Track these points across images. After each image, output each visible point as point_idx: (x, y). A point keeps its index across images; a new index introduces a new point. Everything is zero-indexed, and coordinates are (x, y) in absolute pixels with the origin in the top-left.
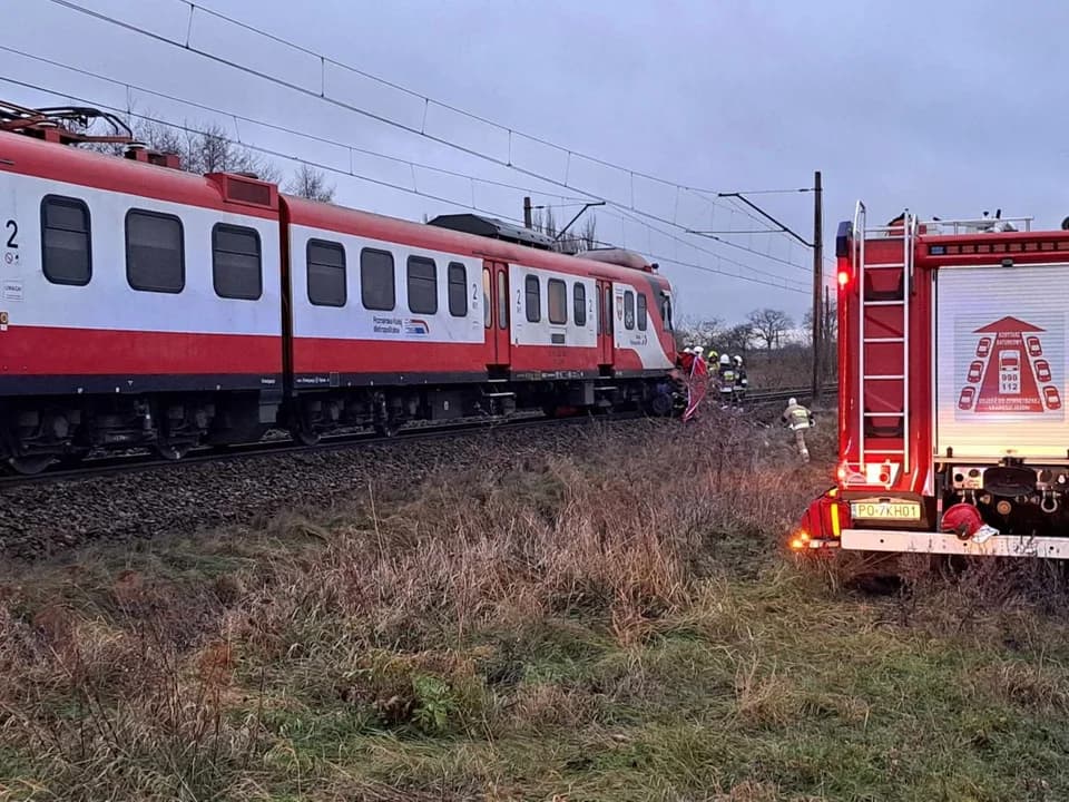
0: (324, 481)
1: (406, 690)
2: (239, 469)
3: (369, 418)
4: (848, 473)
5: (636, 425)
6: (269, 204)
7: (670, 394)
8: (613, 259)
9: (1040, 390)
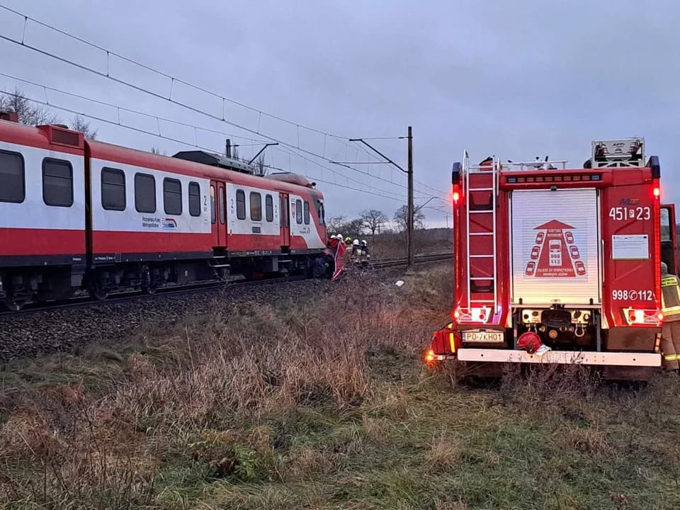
0: (112, 325)
1: (231, 454)
2: (59, 317)
3: (139, 282)
4: (461, 314)
5: (304, 285)
6: (78, 146)
7: (324, 264)
8: (288, 180)
9: (573, 264)
